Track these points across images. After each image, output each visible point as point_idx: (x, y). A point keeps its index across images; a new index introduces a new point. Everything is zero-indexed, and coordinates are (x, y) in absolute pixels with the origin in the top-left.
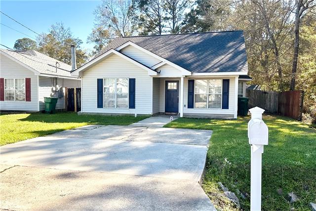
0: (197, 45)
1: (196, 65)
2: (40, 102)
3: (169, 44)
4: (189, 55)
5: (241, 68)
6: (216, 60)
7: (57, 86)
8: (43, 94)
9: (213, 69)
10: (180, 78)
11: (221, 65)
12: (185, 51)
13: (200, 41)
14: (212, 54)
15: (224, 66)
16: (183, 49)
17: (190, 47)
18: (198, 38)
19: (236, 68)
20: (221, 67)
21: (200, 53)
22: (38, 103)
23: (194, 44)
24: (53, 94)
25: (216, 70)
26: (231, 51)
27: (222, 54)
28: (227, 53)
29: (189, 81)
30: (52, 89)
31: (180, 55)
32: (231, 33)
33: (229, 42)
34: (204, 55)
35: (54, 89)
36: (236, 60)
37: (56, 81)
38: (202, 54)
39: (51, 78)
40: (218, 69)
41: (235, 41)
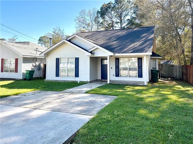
0: (123, 36)
1: (118, 48)
2: (23, 73)
3: (106, 36)
4: (116, 42)
5: (147, 50)
6: (132, 45)
7: (37, 63)
8: (25, 68)
9: (129, 51)
10: (107, 57)
11: (135, 48)
12: (114, 40)
13: (126, 34)
14: (131, 41)
15: (136, 49)
16: (114, 39)
17: (119, 37)
18: (125, 32)
19: (144, 50)
20: (134, 49)
21: (124, 41)
22: (22, 73)
23: (121, 35)
24: (33, 67)
25: (130, 51)
26: (143, 39)
27: (137, 41)
28: (141, 41)
29: (116, 59)
30: (33, 65)
31: (111, 42)
32: (146, 28)
33: (143, 33)
34: (125, 42)
35: (34, 65)
36: (145, 45)
37: (36, 60)
38: (125, 41)
39: (32, 58)
40: (132, 51)
41: (147, 33)
